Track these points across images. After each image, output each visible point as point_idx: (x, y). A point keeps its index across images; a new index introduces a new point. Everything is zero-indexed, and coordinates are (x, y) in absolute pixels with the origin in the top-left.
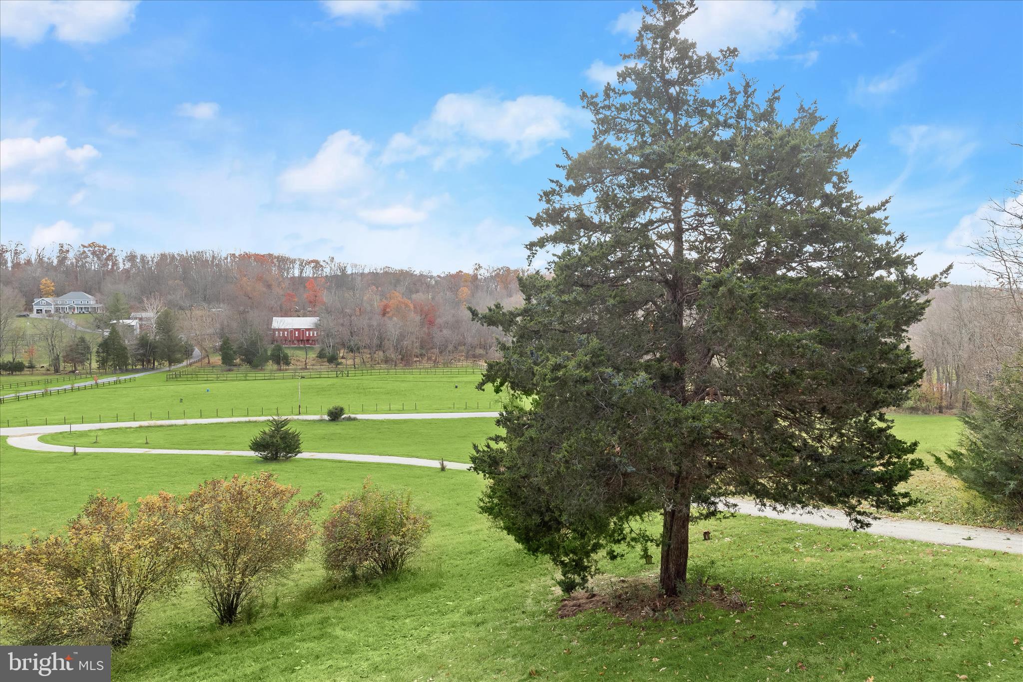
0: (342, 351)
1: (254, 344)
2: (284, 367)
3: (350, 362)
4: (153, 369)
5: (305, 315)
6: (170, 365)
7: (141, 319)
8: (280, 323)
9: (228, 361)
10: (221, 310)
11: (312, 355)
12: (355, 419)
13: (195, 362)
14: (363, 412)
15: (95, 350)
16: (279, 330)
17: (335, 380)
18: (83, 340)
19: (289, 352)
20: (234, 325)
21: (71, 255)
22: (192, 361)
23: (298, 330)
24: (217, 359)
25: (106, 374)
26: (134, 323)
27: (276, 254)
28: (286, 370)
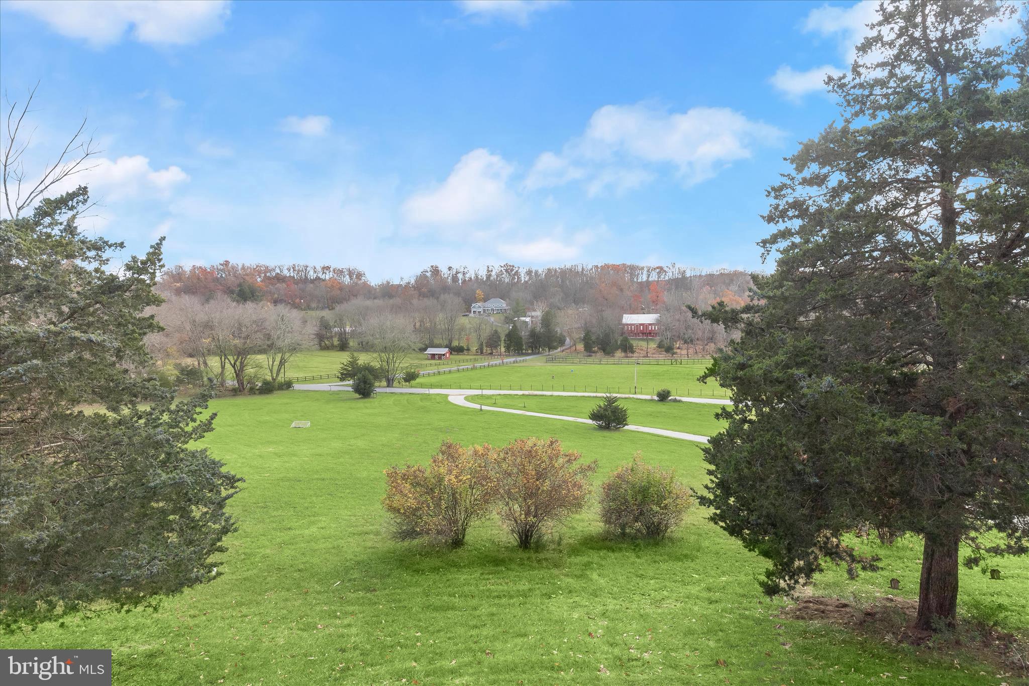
0: (678, 343)
1: (607, 336)
2: (630, 355)
3: (684, 352)
4: (539, 353)
5: (649, 313)
6: (549, 351)
7: (532, 317)
8: (630, 319)
9: (589, 349)
10: (586, 309)
11: (653, 345)
12: (680, 401)
13: (566, 349)
14: (689, 395)
15: (503, 339)
16: (627, 325)
17: (670, 368)
18: (496, 332)
19: (634, 343)
20: (594, 321)
21: (493, 273)
22: (564, 348)
23: (643, 325)
24: (581, 347)
25: (509, 356)
26: (528, 319)
27: (628, 263)
28: (632, 357)
